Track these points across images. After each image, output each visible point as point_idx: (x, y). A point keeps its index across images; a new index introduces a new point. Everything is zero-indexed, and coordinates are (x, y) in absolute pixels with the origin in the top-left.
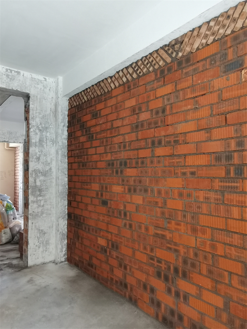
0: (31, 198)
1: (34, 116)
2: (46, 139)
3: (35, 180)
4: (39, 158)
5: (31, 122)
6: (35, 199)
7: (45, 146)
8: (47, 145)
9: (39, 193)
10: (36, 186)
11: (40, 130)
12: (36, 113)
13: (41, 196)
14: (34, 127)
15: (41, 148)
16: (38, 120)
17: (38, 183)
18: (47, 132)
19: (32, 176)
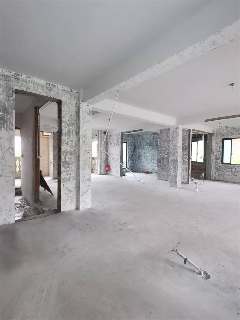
0: (63, 169)
1: (65, 115)
2: (72, 131)
3: (65, 158)
4: (68, 143)
5: (62, 119)
6: (65, 169)
7: (71, 135)
8: (72, 135)
9: (68, 166)
10: (66, 161)
11: (68, 125)
12: (66, 113)
13: (69, 168)
14: (64, 122)
15: (69, 137)
16: (67, 118)
17: (67, 160)
18: (73, 126)
19: (63, 155)
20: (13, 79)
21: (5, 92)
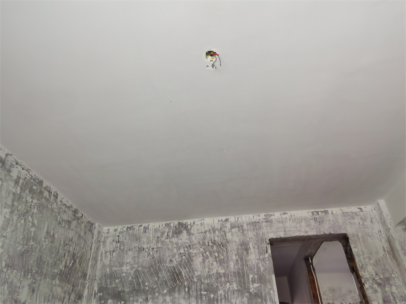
1: (363, 263)
5: (361, 273)
11: (379, 285)
12: (364, 259)
14: (368, 280)
16: (370, 269)
18: (391, 285)
20: (264, 224)
21: (257, 247)
